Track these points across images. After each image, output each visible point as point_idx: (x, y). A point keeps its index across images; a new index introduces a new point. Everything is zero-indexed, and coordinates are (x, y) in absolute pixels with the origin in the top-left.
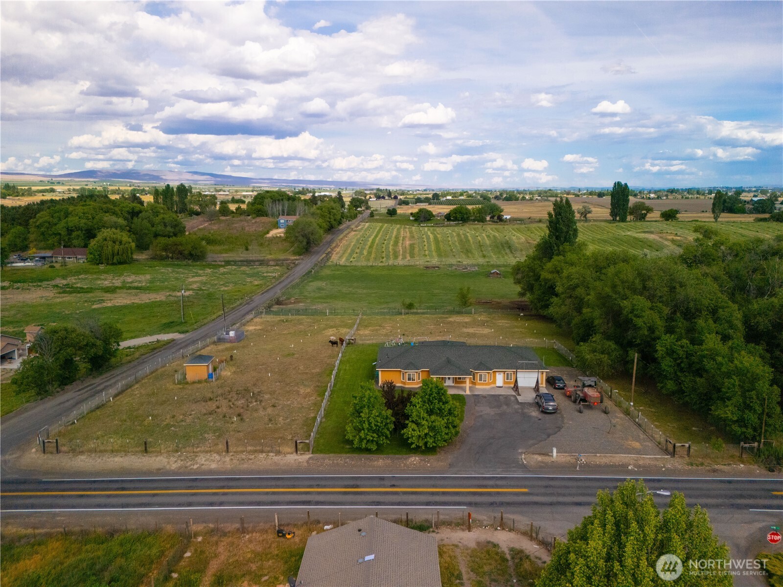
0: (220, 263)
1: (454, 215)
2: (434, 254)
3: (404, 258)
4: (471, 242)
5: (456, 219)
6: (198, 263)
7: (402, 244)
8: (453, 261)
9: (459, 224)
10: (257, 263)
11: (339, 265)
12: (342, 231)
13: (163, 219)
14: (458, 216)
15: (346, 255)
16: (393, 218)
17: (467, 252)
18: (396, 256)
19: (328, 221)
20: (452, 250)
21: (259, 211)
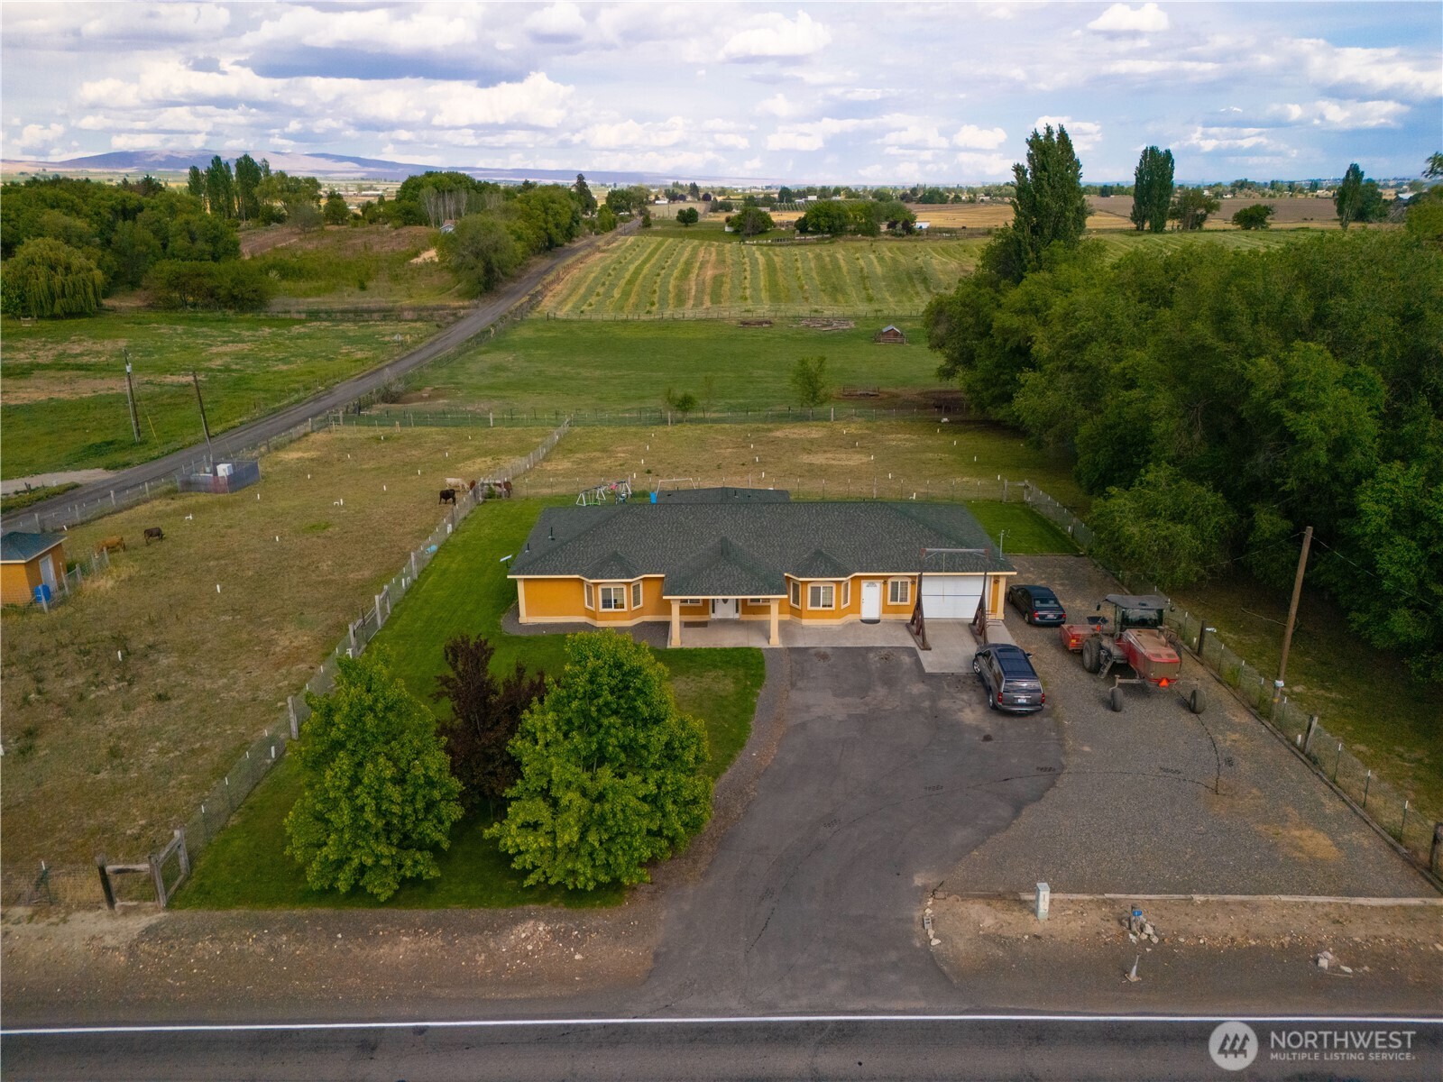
0: (296, 316)
1: (814, 220)
2: (764, 295)
3: (699, 302)
4: (845, 269)
5: (818, 229)
6: (249, 316)
7: (698, 275)
8: (803, 310)
9: (823, 239)
10: (376, 316)
11: (555, 319)
12: (574, 251)
13: (187, 223)
14: (823, 223)
15: (574, 298)
16: (689, 229)
17: (835, 290)
18: (680, 301)
19: (541, 228)
20: (801, 287)
21: (408, 212)
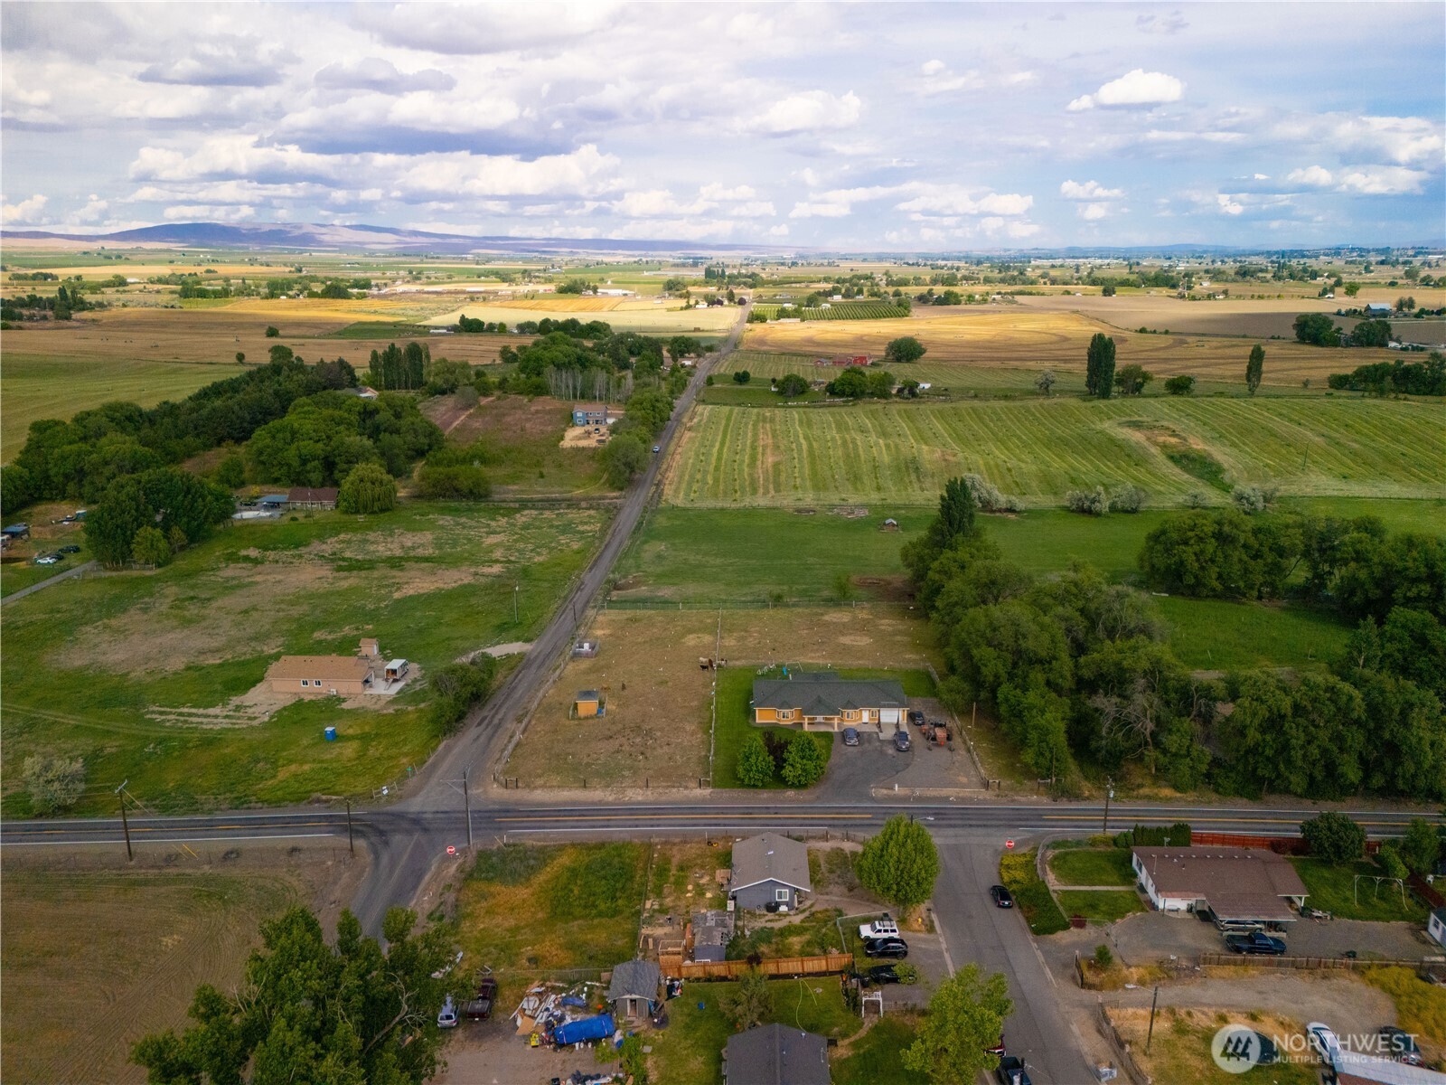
3: (766, 492)
7: (762, 463)
8: (835, 498)
11: (678, 510)
15: (684, 486)
17: (855, 479)
18: (754, 491)
20: (833, 476)
21: (538, 387)
